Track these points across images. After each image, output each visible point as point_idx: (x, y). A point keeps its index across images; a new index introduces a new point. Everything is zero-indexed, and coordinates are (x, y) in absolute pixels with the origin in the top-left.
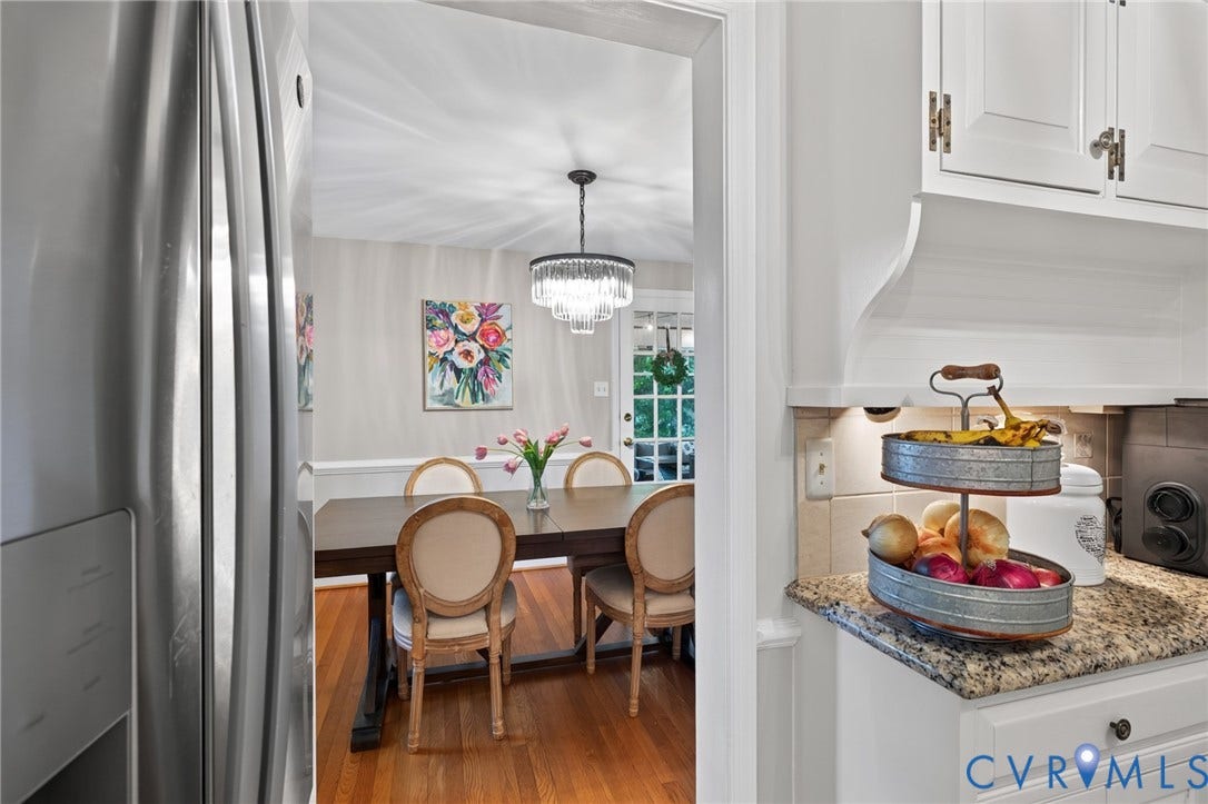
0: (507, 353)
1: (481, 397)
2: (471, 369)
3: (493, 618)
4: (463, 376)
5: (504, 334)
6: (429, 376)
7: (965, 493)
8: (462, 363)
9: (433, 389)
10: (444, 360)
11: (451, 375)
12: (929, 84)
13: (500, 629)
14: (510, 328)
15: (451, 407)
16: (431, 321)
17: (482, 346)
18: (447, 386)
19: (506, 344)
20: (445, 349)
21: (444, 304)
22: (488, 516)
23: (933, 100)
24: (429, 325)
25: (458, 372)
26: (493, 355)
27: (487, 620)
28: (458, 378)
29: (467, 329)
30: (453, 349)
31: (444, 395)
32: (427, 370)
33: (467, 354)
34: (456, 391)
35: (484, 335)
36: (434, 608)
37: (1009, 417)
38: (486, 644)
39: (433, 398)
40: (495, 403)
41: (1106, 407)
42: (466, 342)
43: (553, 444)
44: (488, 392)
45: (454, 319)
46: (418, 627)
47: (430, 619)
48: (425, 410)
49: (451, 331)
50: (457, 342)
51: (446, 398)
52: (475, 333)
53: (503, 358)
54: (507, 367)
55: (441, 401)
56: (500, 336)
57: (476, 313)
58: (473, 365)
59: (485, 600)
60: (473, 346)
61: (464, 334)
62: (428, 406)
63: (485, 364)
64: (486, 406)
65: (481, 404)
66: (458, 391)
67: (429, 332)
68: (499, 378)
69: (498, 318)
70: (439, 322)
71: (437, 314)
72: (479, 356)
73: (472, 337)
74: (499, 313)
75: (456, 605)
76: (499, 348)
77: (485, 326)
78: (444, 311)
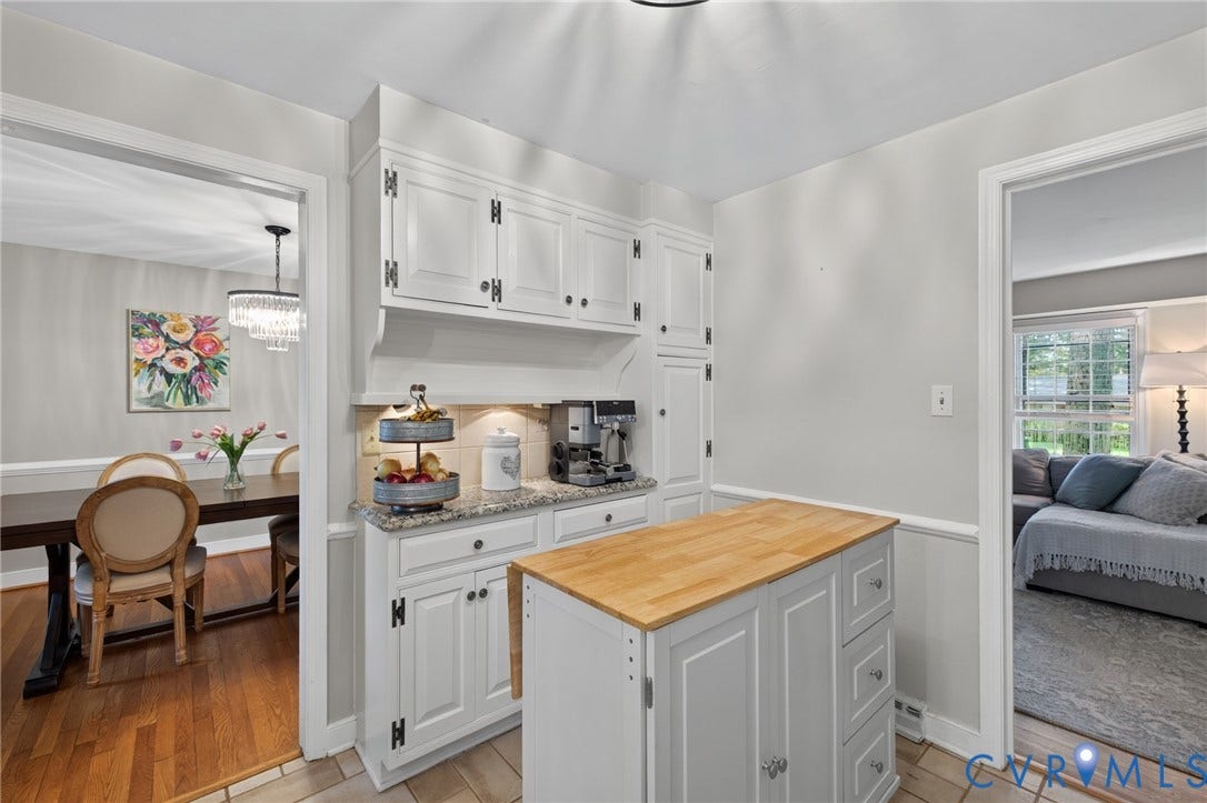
0: (225, 361)
1: (194, 399)
2: (184, 375)
3: (177, 571)
4: (174, 380)
5: (221, 344)
6: (134, 381)
7: (418, 443)
8: (172, 368)
9: (139, 392)
10: (153, 365)
11: (160, 379)
12: (385, 255)
13: (184, 580)
14: (228, 339)
15: (159, 409)
16: (137, 329)
17: (197, 355)
18: (155, 389)
19: (223, 353)
20: (154, 356)
21: (154, 315)
22: (170, 490)
23: (387, 264)
24: (136, 332)
25: (169, 377)
26: (210, 363)
27: (172, 574)
28: (169, 382)
29: (181, 338)
30: (163, 356)
31: (152, 398)
32: (133, 373)
33: (180, 361)
34: (166, 394)
35: (199, 344)
36: (116, 567)
37: (427, 408)
38: (170, 592)
39: (140, 400)
40: (210, 405)
41: (543, 405)
42: (178, 350)
43: (249, 437)
44: (203, 395)
45: (164, 328)
46: (100, 585)
47: (113, 578)
48: (129, 411)
49: (162, 339)
50: (168, 349)
51: (155, 401)
52: (189, 342)
53: (219, 365)
54: (225, 374)
55: (148, 404)
56: (217, 346)
57: (191, 325)
58: (187, 370)
59: (169, 556)
60: (185, 353)
61: (178, 343)
62: (134, 406)
63: (199, 370)
64: (200, 407)
65: (194, 405)
66: (169, 394)
67: (135, 340)
68: (216, 384)
69: (215, 329)
70: (147, 330)
71: (145, 324)
72: (193, 362)
73: (186, 346)
74: (216, 325)
75: (139, 563)
76: (216, 357)
77: (200, 336)
78: (155, 322)
